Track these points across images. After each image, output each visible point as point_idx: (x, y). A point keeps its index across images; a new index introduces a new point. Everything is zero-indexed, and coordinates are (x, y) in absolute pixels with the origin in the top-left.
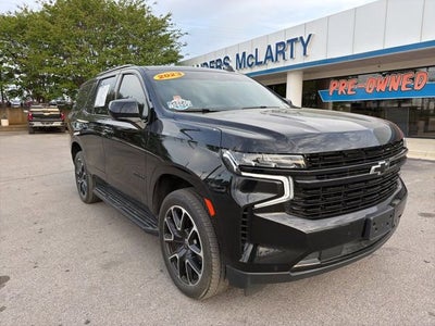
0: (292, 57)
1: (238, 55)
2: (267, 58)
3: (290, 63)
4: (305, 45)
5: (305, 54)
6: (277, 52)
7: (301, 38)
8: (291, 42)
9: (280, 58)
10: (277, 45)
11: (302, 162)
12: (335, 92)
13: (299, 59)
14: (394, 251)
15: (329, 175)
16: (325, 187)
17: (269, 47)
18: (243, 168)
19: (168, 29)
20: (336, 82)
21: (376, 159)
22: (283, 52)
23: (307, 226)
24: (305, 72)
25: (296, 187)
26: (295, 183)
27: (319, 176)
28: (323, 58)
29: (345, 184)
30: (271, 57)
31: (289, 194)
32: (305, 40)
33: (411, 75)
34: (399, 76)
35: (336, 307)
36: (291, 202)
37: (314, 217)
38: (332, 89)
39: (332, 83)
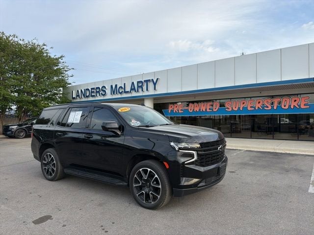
0: (147, 90)
1: (112, 86)
2: (131, 89)
3: (146, 93)
4: (155, 84)
5: (155, 89)
6: (138, 87)
7: (153, 80)
8: (147, 81)
9: (140, 90)
10: (138, 82)
11: (199, 146)
12: (172, 111)
13: (151, 92)
14: (224, 186)
15: (207, 150)
16: (206, 155)
17: (133, 83)
18: (180, 149)
19: (60, 65)
20: (172, 105)
21: (219, 145)
22: (141, 87)
23: (202, 169)
24: (154, 99)
25: (198, 155)
26: (197, 153)
27: (204, 151)
28: (165, 92)
29: (211, 154)
30: (134, 89)
31: (196, 158)
32: (155, 81)
33: (211, 103)
34: (205, 103)
35: (210, 205)
36: (196, 161)
37: (203, 166)
38: (170, 109)
39: (170, 106)
